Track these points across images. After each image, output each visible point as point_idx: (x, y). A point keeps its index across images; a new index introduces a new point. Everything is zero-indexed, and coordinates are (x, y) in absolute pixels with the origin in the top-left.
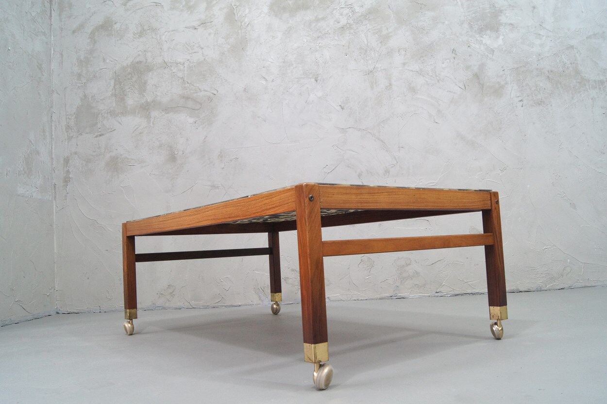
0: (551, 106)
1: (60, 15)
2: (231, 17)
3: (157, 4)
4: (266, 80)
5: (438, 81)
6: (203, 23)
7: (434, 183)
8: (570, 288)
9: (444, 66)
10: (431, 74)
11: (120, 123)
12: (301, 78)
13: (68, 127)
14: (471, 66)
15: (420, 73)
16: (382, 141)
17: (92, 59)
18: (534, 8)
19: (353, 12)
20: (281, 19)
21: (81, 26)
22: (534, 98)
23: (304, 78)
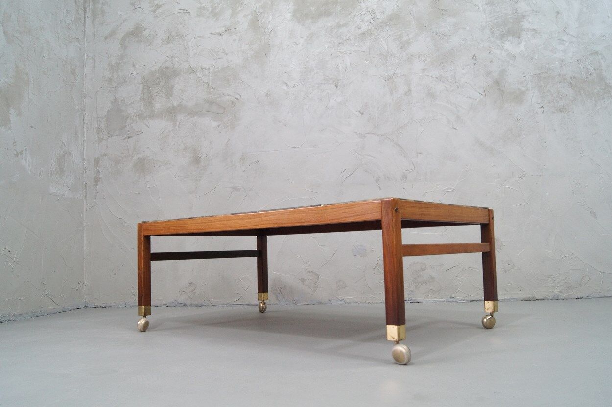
0: (573, 112)
1: (93, 22)
2: (255, 23)
3: (184, 11)
4: (287, 85)
5: (458, 87)
6: (228, 30)
7: (451, 189)
8: (588, 298)
9: (464, 72)
10: (450, 80)
11: (147, 126)
12: (321, 84)
13: (99, 129)
14: (492, 72)
15: (440, 79)
16: (400, 146)
17: (122, 64)
18: (558, 13)
19: (374, 18)
20: (303, 25)
21: (113, 33)
22: (556, 104)
23: (324, 84)
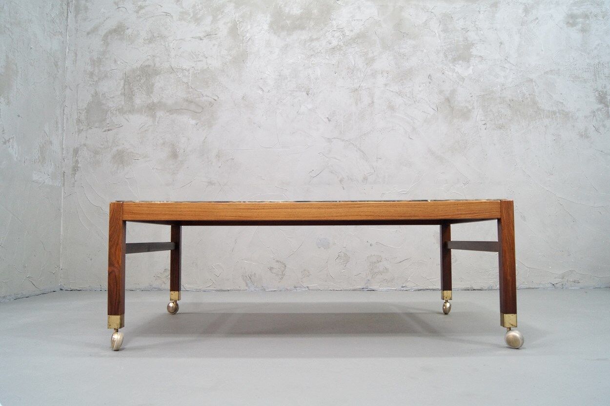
0: (510, 130)
1: (76, 17)
2: (234, 30)
3: (167, 14)
4: (263, 90)
5: (415, 102)
6: (208, 35)
7: (406, 191)
9: (420, 89)
10: (408, 95)
11: (127, 120)
12: (294, 91)
13: (79, 121)
14: (444, 90)
15: (400, 94)
16: (363, 152)
18: (501, 43)
19: (344, 35)
20: (279, 36)
21: (95, 30)
22: (496, 122)
23: (297, 91)
